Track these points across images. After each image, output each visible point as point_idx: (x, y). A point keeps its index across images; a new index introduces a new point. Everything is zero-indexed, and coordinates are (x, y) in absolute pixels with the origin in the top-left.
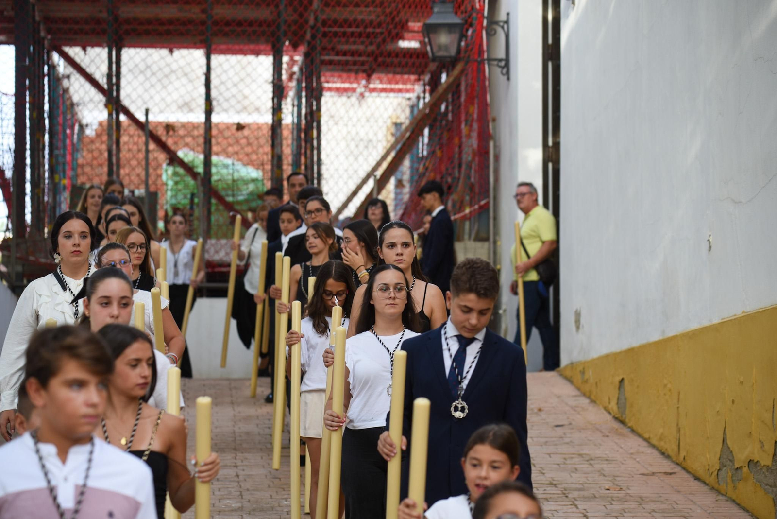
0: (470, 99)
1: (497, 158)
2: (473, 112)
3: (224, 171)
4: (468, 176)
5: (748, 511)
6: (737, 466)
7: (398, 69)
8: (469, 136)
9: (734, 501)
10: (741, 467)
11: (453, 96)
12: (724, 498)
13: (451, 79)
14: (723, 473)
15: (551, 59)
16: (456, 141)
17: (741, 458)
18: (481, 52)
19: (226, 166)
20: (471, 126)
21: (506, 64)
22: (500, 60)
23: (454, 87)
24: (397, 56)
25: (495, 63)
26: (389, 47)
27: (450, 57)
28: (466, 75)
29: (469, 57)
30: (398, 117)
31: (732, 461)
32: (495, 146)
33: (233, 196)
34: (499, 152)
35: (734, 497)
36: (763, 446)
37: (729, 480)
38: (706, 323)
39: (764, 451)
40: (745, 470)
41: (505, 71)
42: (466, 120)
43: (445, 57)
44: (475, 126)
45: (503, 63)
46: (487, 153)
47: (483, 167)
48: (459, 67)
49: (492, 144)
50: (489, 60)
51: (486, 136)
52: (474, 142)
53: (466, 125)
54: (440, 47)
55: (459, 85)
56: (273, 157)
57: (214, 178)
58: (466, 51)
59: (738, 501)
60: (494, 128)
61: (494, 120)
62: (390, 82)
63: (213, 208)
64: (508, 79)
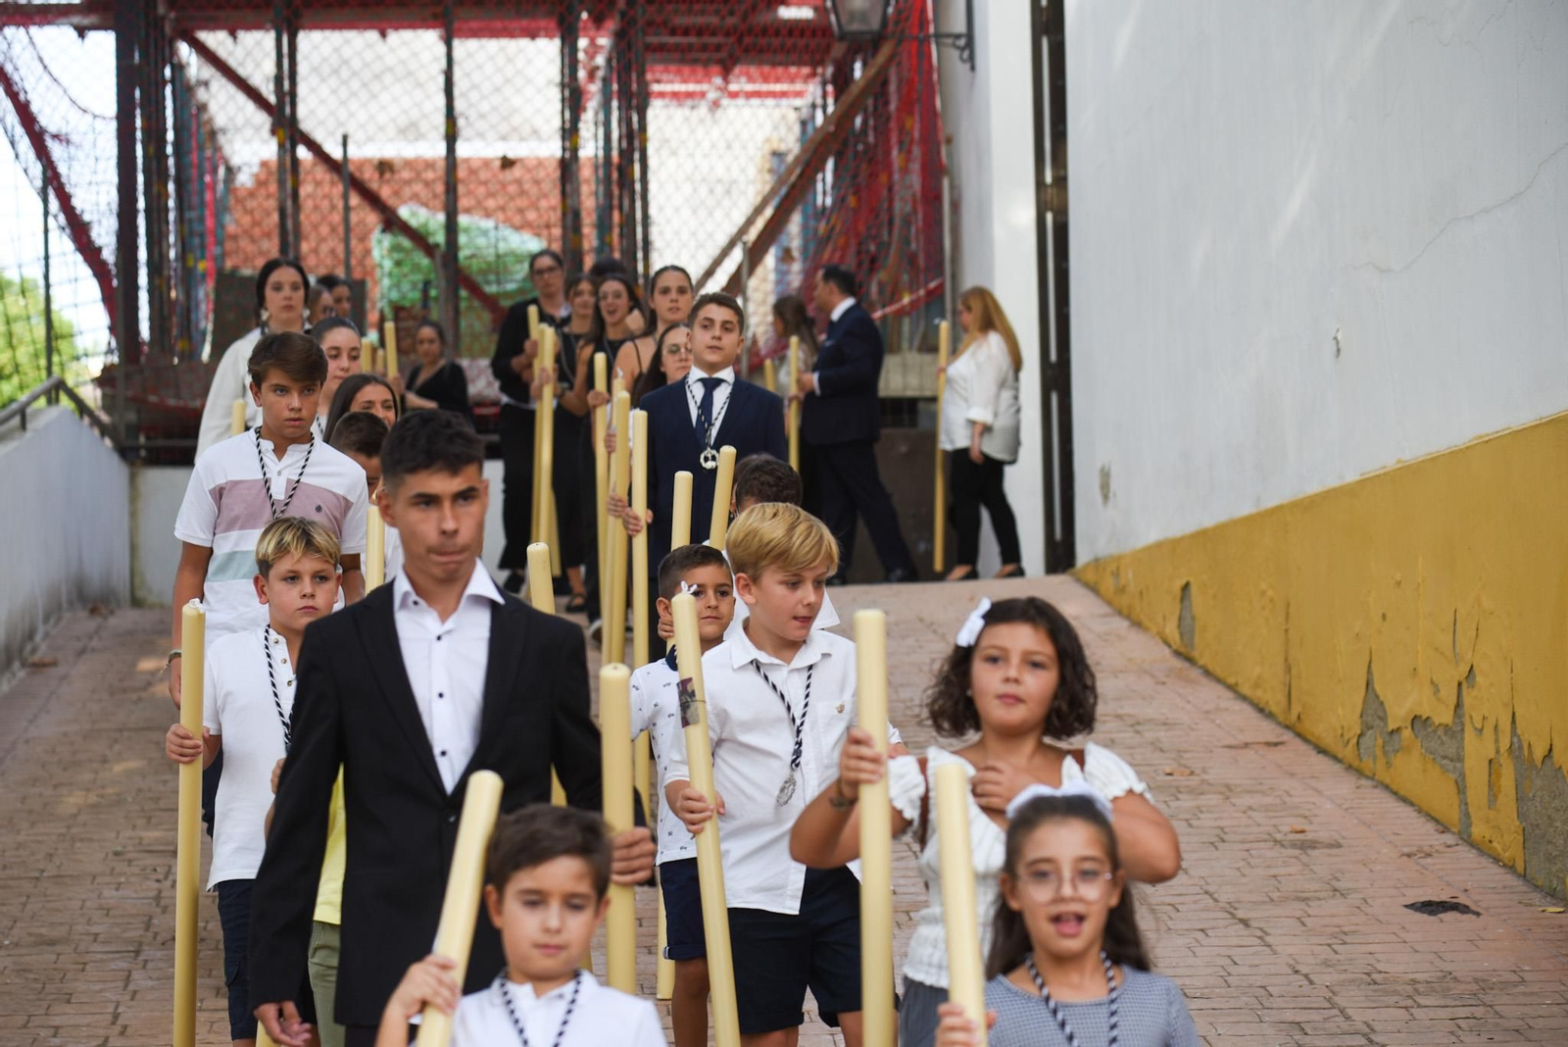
0: (906, 106)
1: (956, 206)
2: (912, 128)
3: (481, 241)
4: (906, 240)
5: (1412, 804)
6: (1391, 726)
7: (778, 57)
8: (905, 171)
9: (1387, 787)
10: (1399, 730)
11: (876, 101)
12: (1369, 783)
13: (872, 71)
14: (1366, 741)
15: (1047, 32)
16: (883, 178)
17: (1398, 713)
18: (923, 22)
19: (485, 233)
20: (909, 151)
21: (968, 43)
22: (958, 36)
23: (878, 86)
24: (777, 33)
25: (950, 41)
26: (762, 18)
27: (870, 32)
28: (899, 64)
29: (902, 32)
30: (781, 140)
31: (1383, 719)
32: (952, 187)
33: (499, 282)
34: (960, 196)
35: (1387, 781)
36: (1437, 690)
37: (1379, 752)
38: (1333, 482)
39: (1439, 700)
40: (1407, 733)
41: (966, 54)
42: (901, 142)
43: (862, 33)
44: (916, 151)
45: (962, 42)
46: (938, 198)
47: (933, 223)
48: (886, 50)
49: (946, 183)
50: (938, 36)
51: (936, 170)
52: (915, 180)
53: (900, 151)
54: (852, 16)
55: (885, 83)
56: (564, 214)
57: (463, 254)
58: (897, 22)
59: (1394, 787)
60: (950, 155)
61: (949, 141)
62: (766, 80)
63: (463, 305)
64: (973, 68)
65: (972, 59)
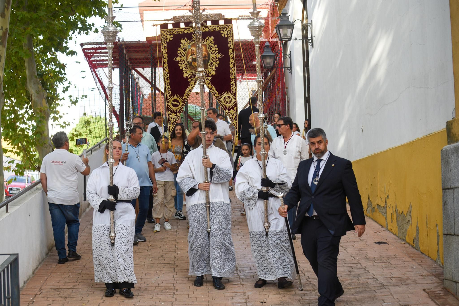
0: (278, 81)
1: (288, 102)
2: (280, 86)
3: (192, 109)
4: (279, 108)
5: (377, 222)
6: (373, 207)
7: (252, 72)
8: (278, 94)
9: (372, 219)
10: (374, 207)
11: (272, 80)
12: (369, 218)
13: (271, 74)
14: (368, 210)
15: (306, 67)
16: (274, 96)
17: (374, 204)
18: (281, 65)
19: (193, 107)
20: (279, 91)
21: (290, 69)
22: (288, 67)
23: (273, 77)
24: (252, 67)
25: (287, 68)
26: (250, 64)
27: (271, 67)
28: (277, 73)
29: (277, 66)
30: (253, 88)
31: (371, 205)
32: (288, 98)
33: (196, 118)
34: (289, 100)
35: (372, 218)
36: (382, 200)
37: (371, 212)
38: (362, 158)
39: (382, 201)
40: (376, 208)
41: (290, 71)
42: (277, 89)
43: (269, 67)
44: (280, 91)
45: (289, 69)
46: (285, 100)
47: (284, 105)
48: (274, 70)
49: (286, 97)
50: (284, 67)
51: (284, 94)
52: (280, 96)
53: (277, 90)
54: (267, 63)
55: (274, 77)
56: (209, 104)
57: (189, 111)
58: (276, 65)
59: (374, 219)
60: (287, 91)
61: (287, 88)
62: (250, 76)
63: (189, 122)
64: (291, 74)
65: (291, 72)
